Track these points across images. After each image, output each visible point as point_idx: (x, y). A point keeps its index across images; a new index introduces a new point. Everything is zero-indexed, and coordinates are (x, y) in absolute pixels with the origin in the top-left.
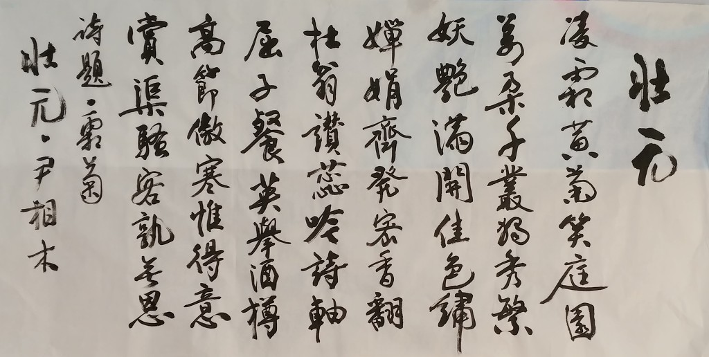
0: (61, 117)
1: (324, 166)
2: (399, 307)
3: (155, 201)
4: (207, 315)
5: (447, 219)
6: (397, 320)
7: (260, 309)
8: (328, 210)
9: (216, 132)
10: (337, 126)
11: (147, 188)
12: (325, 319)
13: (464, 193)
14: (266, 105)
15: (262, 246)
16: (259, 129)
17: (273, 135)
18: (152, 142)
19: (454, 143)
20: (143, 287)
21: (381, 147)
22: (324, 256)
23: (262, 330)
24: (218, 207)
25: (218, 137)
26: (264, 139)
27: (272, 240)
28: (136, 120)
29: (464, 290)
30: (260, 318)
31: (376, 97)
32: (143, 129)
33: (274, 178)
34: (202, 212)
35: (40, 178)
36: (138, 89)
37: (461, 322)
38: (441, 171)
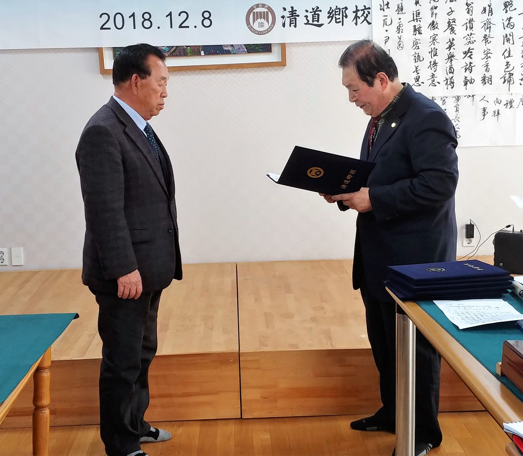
0: (391, 24)
1: (468, 35)
2: (491, 78)
3: (418, 48)
4: (434, 82)
5: (506, 50)
6: (490, 82)
7: (449, 80)
8: (469, 49)
9: (436, 26)
10: (473, 22)
11: (416, 45)
12: (468, 83)
13: (511, 41)
14: (452, 17)
15: (449, 61)
16: (449, 25)
17: (453, 26)
18: (417, 30)
19: (509, 26)
20: (415, 75)
21: (486, 28)
22: (468, 64)
23: (450, 87)
24: (436, 49)
25: (437, 28)
26: (451, 27)
27: (453, 59)
28: (413, 23)
29: (511, 72)
30: (449, 83)
31: (485, 12)
32: (415, 26)
33: (453, 40)
34: (432, 51)
35: (385, 43)
36: (413, 14)
37: (510, 82)
38: (505, 35)
